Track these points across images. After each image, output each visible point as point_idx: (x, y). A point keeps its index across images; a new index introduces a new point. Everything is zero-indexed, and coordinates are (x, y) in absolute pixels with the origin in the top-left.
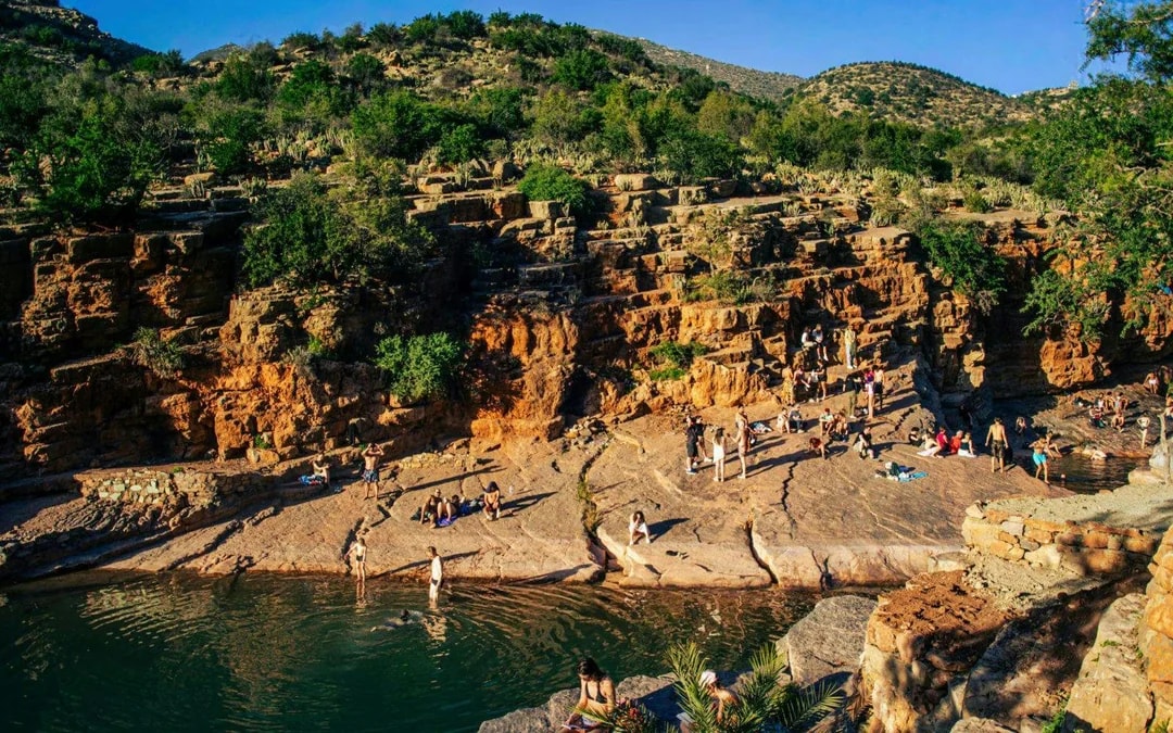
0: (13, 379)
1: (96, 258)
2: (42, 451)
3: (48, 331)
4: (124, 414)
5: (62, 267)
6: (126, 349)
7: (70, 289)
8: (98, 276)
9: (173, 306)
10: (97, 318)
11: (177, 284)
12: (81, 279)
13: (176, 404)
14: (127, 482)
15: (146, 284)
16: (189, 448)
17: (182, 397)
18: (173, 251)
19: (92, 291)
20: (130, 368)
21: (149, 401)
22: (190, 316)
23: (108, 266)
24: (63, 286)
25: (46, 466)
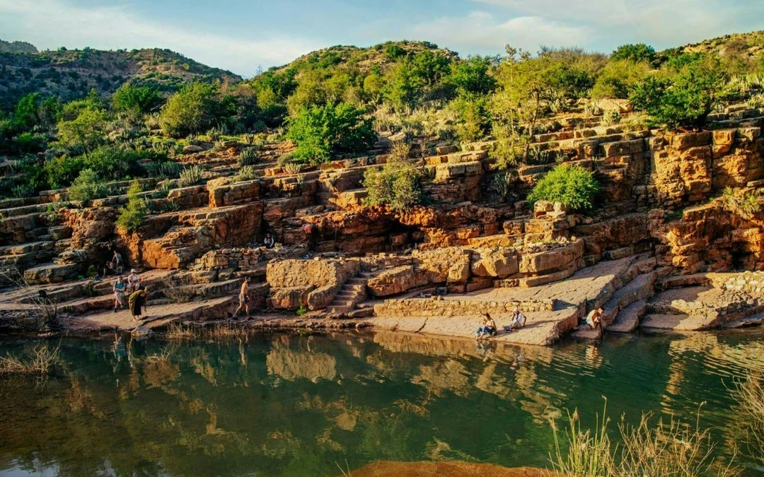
0: (659, 218)
1: (693, 146)
2: (685, 260)
3: (674, 190)
4: (720, 240)
5: (673, 153)
6: (718, 201)
7: (681, 166)
8: (696, 157)
9: (742, 174)
10: (699, 182)
11: (744, 161)
12: (688, 159)
13: (752, 235)
14: (747, 279)
15: (722, 161)
16: (758, 263)
17: (756, 230)
18: (745, 139)
19: (695, 166)
20: (722, 212)
21: (735, 233)
22: (751, 181)
23: (701, 151)
24: (677, 163)
25: (686, 269)
